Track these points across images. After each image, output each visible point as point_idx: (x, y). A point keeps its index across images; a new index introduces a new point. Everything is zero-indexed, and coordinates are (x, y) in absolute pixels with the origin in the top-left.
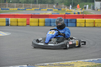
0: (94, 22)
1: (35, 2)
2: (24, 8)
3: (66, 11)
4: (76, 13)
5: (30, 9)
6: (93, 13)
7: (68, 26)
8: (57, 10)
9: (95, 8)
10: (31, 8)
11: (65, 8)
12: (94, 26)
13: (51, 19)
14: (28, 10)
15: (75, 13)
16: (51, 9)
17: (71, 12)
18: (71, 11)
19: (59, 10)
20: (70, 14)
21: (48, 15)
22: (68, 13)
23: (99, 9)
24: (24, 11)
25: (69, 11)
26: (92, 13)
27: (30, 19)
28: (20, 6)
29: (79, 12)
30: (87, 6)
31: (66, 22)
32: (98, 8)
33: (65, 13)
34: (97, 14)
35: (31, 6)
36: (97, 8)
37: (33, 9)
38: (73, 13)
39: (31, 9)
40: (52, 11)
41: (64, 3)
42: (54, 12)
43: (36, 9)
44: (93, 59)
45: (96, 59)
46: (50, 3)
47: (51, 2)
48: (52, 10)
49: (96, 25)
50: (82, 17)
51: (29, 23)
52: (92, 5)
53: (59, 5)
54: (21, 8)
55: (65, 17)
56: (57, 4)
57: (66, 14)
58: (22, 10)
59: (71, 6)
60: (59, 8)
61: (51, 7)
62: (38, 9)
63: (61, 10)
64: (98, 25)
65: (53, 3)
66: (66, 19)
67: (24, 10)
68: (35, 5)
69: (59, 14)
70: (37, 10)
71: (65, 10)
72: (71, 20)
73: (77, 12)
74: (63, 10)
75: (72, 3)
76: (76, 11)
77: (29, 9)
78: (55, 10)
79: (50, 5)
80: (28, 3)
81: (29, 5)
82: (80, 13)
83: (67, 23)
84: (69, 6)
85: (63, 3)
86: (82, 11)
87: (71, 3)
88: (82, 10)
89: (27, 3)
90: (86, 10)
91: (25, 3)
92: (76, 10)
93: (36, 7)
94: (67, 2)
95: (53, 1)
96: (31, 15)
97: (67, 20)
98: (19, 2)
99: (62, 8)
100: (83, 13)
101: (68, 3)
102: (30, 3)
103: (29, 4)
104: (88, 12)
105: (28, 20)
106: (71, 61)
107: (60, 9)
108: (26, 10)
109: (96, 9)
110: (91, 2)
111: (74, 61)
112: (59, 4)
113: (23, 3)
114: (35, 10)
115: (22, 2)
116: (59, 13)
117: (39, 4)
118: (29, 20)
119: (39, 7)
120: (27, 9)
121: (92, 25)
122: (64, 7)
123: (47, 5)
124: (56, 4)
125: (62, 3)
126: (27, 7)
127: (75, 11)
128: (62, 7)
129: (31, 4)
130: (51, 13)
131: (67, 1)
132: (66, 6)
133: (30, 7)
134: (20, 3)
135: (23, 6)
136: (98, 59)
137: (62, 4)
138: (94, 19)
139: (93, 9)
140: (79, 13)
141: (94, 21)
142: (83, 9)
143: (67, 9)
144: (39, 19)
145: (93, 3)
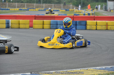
0: (107, 25)
1: (39, 2)
2: (26, 9)
3: (74, 12)
4: (87, 14)
5: (34, 9)
6: (106, 15)
7: (77, 28)
9: (108, 8)
10: (35, 8)
11: (74, 8)
12: (107, 29)
13: (58, 20)
14: (31, 11)
15: (84, 14)
17: (81, 13)
18: (80, 12)
19: (66, 10)
20: (79, 15)
21: (54, 16)
22: (77, 14)
23: (113, 10)
24: (27, 11)
25: (77, 12)
26: (104, 14)
27: (34, 20)
28: (22, 6)
30: (99, 6)
32: (111, 9)
33: (73, 14)
35: (35, 6)
37: (37, 9)
38: (83, 14)
39: (34, 10)
40: (58, 12)
41: (72, 3)
42: (60, 13)
43: (41, 9)
44: (106, 67)
45: (109, 67)
46: (56, 3)
47: (57, 1)
48: (59, 11)
50: (93, 19)
51: (32, 25)
52: (104, 5)
54: (24, 8)
56: (65, 4)
57: (74, 15)
58: (24, 10)
59: (80, 6)
60: (66, 9)
61: (58, 8)
62: (43, 9)
63: (69, 10)
64: (110, 28)
65: (59, 2)
66: (74, 21)
67: (26, 10)
68: (40, 4)
70: (42, 10)
71: (73, 10)
72: (80, 22)
73: (87, 13)
74: (71, 10)
75: (82, 3)
76: (86, 11)
77: (32, 10)
78: (62, 10)
79: (56, 5)
80: (32, 2)
82: (91, 14)
83: (76, 25)
84: (78, 6)
85: (72, 2)
86: (93, 12)
87: (80, 3)
88: (92, 11)
90: (98, 11)
92: (86, 10)
93: (41, 7)
94: (76, 2)
96: (35, 16)
97: (76, 21)
98: (21, 1)
99: (70, 8)
100: (94, 14)
101: (76, 3)
102: (34, 2)
103: (33, 4)
104: (100, 13)
106: (80, 69)
107: (68, 9)
108: (28, 10)
109: (109, 10)
110: (103, 2)
111: (84, 69)
112: (66, 3)
113: (26, 3)
114: (40, 10)
115: (24, 2)
116: (66, 14)
117: (44, 4)
118: (32, 22)
119: (44, 7)
120: (30, 10)
121: (104, 27)
122: (72, 7)
123: (53, 4)
124: (64, 4)
125: (70, 3)
126: (30, 7)
127: (85, 12)
129: (35, 4)
130: (58, 14)
132: (74, 6)
133: (34, 7)
134: (22, 2)
135: (26, 6)
136: (111, 66)
137: (70, 4)
138: (107, 21)
139: (106, 9)
140: (89, 14)
141: (107, 23)
142: (93, 10)
143: (75, 10)
144: (43, 21)
145: (106, 3)
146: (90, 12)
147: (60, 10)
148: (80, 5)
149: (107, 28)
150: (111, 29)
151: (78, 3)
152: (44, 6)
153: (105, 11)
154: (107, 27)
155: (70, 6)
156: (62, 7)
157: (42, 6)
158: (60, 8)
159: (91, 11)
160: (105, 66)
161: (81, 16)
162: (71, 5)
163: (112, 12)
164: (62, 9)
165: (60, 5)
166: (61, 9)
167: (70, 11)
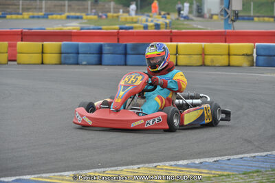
0: (203, 54)
3: (120, 20)
4: (151, 26)
5: (18, 14)
6: (199, 27)
7: (128, 62)
8: (95, 17)
9: (206, 11)
10: (21, 11)
11: (119, 12)
12: (203, 65)
13: (80, 43)
14: (12, 19)
15: (146, 27)
16: (78, 14)
17: (136, 22)
18: (135, 20)
20: (132, 28)
21: (71, 32)
22: (127, 25)
23: (217, 15)
24: (1, 21)
25: (128, 20)
26: (195, 26)
27: (19, 43)
29: (159, 22)
31: (123, 52)
32: (213, 12)
33: (117, 27)
34: (209, 30)
35: (21, 7)
36: (209, 10)
37: (26, 15)
38: (142, 26)
39: (20, 16)
40: (80, 21)
42: (85, 23)
43: (36, 14)
44: (202, 160)
45: (211, 160)
48: (81, 18)
49: (208, 59)
50: (169, 38)
51: (16, 56)
52: (194, 2)
53: (100, 3)
55: (118, 39)
56: (96, 1)
57: (121, 29)
61: (79, 10)
62: (41, 14)
64: (212, 61)
66: (121, 43)
68: (33, 2)
69: (101, 29)
70: (38, 17)
71: (118, 17)
72: (135, 47)
73: (152, 24)
74: (113, 17)
76: (150, 19)
77: (14, 16)
78: (89, 17)
79: (74, 3)
81: (15, 5)
82: (162, 26)
83: (126, 54)
86: (167, 21)
88: (166, 18)
92: (150, 16)
93: (35, 8)
96: (22, 32)
97: (126, 46)
99: (110, 12)
100: (170, 26)
103: (15, 1)
105: (12, 47)
106: (138, 166)
108: (5, 17)
109: (207, 15)
111: (147, 165)
114: (33, 17)
116: (100, 27)
117: (44, 2)
118: (15, 46)
119: (44, 10)
120: (8, 16)
121: (196, 60)
122: (114, 8)
123: (67, 3)
126: (8, 8)
127: (147, 21)
128: (110, 9)
129: (21, 2)
130: (79, 28)
132: (121, 6)
133: (19, 8)
136: (215, 159)
138: (203, 44)
139: (200, 13)
140: (157, 26)
141: (203, 49)
142: (168, 14)
143: (123, 15)
144: (43, 45)
146: (161, 21)
147: (85, 17)
148: (135, 3)
149: (204, 62)
150: (214, 64)
152: (44, 6)
153: (198, 16)
154: (204, 59)
155: (110, 6)
156: (89, 8)
157: (38, 7)
158: (85, 10)
159: (163, 17)
160: (200, 158)
161: (137, 32)
162: (112, 4)
163: (215, 20)
164: (89, 12)
165: (84, 3)
166: (87, 15)
167: (110, 18)
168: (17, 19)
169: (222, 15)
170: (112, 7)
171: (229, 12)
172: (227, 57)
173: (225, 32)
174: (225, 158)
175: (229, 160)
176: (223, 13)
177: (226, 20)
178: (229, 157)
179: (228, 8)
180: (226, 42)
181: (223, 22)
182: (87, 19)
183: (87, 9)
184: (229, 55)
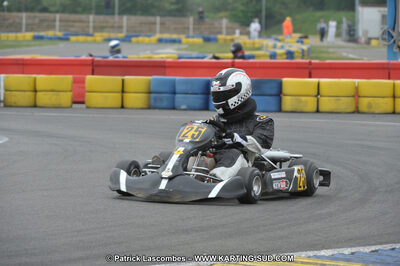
0: (356, 95)
1: (107, 8)
2: (59, 34)
4: (281, 55)
5: (88, 35)
6: (351, 56)
8: (199, 40)
9: (360, 33)
10: (91, 31)
11: (234, 33)
12: (357, 111)
13: (177, 78)
14: (77, 42)
15: (273, 56)
16: (175, 36)
17: (259, 49)
18: (257, 46)
19: (207, 40)
20: (253, 57)
21: (164, 62)
23: (377, 39)
24: (62, 45)
25: (248, 45)
26: (345, 54)
27: (89, 78)
28: (45, 24)
29: (293, 49)
32: (370, 35)
34: (366, 60)
35: (91, 24)
36: (366, 32)
37: (99, 37)
38: (268, 53)
39: (89, 39)
40: (177, 46)
41: (227, 14)
42: (186, 49)
43: (113, 35)
44: (354, 250)
45: (367, 249)
46: (171, 13)
47: (173, 7)
48: (179, 42)
49: (364, 103)
50: (307, 72)
51: (83, 96)
52: (344, 20)
53: (207, 20)
54: (50, 33)
56: (201, 17)
58: (51, 39)
60: (206, 34)
61: (176, 31)
62: (121, 35)
63: (216, 40)
64: (370, 106)
65: (181, 11)
67: (60, 39)
68: (108, 18)
72: (258, 85)
73: (282, 51)
74: (225, 40)
75: (264, 13)
76: (279, 44)
77: (81, 38)
78: (191, 40)
79: (169, 20)
80: (79, 9)
81: (83, 22)
82: (296, 54)
85: (226, 10)
86: (305, 47)
87: (257, 14)
88: (302, 42)
89: (75, 12)
91: (64, 9)
92: (279, 41)
93: (113, 27)
94: (242, 8)
95: (180, 6)
96: (93, 61)
98: (39, 7)
99: (220, 33)
100: (308, 55)
101: (243, 11)
102: (86, 10)
103: (83, 17)
104: (331, 50)
105: (79, 83)
107: (212, 36)
108: (68, 39)
109: (363, 40)
110: (343, 9)
112: (206, 14)
113: (57, 12)
115: (52, 9)
116: (206, 55)
117: (125, 18)
118: (83, 82)
119: (125, 29)
120: (73, 38)
121: (346, 104)
122: (227, 28)
123: (158, 19)
124: (197, 16)
125: (221, 14)
126: (72, 26)
127: (275, 47)
128: (221, 28)
129: (91, 17)
130: (176, 56)
131: (243, 4)
132: (237, 25)
133: (88, 27)
134: (45, 10)
135: (57, 23)
136: (373, 248)
137: (222, 18)
138: (357, 81)
139: (352, 36)
140: (290, 54)
141: (357, 89)
142: (306, 37)
143: (240, 38)
144: (123, 81)
145: (351, 13)
146: (295, 47)
147: (184, 40)
149: (357, 107)
150: (372, 110)
151: (250, 14)
152: (125, 24)
153: (350, 41)
154: (357, 103)
155: (221, 24)
156: (191, 27)
157: (116, 25)
158: (184, 30)
159: (298, 42)
160: (351, 247)
161: (260, 63)
162: (225, 22)
163: (374, 47)
164: (191, 33)
165: (183, 19)
166: (188, 37)
167: (221, 41)
168: (85, 42)
169: (384, 39)
170: (224, 26)
171: (394, 34)
172: (391, 100)
173: (388, 64)
174: (388, 247)
175: (393, 249)
176: (386, 37)
177: (390, 47)
178: (394, 246)
179: (394, 29)
180: (389, 78)
181: (385, 50)
182: (187, 43)
183: (188, 28)
184: (394, 97)
